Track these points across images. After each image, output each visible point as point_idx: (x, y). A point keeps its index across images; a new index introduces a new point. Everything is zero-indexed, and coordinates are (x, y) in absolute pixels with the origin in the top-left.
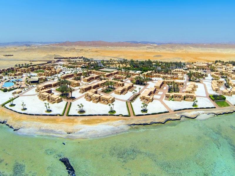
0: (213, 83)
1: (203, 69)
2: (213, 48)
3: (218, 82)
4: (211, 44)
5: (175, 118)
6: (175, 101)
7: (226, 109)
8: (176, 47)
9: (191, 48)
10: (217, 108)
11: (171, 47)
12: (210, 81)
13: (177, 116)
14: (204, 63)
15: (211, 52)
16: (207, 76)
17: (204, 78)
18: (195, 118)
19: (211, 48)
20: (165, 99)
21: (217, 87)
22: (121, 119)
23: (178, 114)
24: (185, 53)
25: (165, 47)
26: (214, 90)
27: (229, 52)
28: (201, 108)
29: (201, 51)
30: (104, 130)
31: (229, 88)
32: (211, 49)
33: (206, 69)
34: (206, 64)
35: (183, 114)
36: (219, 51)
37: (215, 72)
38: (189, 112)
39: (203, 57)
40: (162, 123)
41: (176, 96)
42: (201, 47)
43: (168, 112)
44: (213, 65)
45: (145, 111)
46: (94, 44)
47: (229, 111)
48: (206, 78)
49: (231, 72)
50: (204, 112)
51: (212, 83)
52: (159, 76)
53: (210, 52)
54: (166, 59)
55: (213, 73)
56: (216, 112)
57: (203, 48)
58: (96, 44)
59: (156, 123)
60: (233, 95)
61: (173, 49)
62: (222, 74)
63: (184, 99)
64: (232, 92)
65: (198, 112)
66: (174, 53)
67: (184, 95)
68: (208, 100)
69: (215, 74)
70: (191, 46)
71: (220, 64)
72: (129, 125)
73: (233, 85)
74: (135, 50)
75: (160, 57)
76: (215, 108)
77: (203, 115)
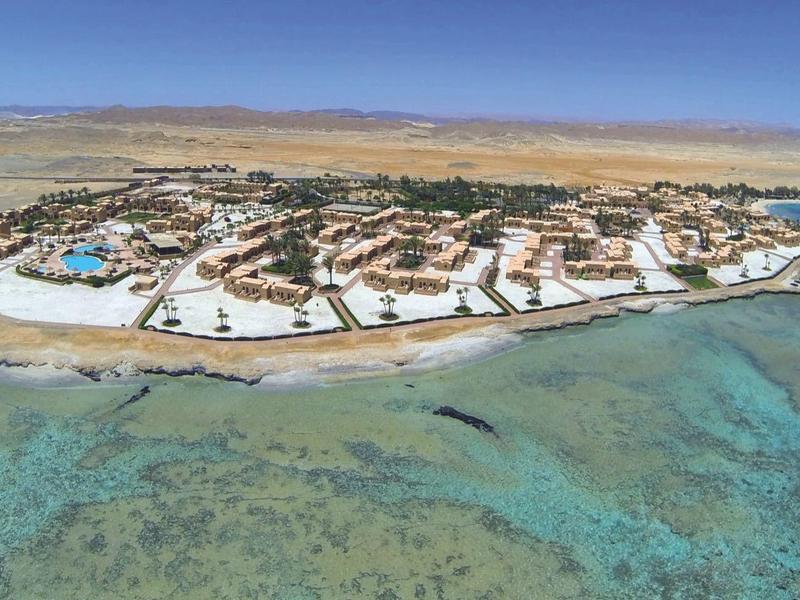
0: (667, 238)
1: (628, 206)
2: (631, 140)
3: (679, 236)
4: (620, 126)
5: (609, 312)
6: (590, 281)
7: (712, 294)
8: (509, 135)
9: (557, 137)
10: (692, 292)
11: (491, 136)
12: (657, 236)
13: (611, 309)
14: (626, 189)
15: (628, 153)
16: (646, 224)
17: (640, 229)
18: (650, 311)
19: (624, 140)
20: (567, 277)
21: (683, 249)
22: (495, 322)
23: (611, 304)
24: (542, 155)
25: (468, 134)
26: (674, 256)
27: (686, 154)
28: (656, 293)
29: (593, 151)
30: (471, 348)
31: (710, 250)
32: (623, 142)
33: (634, 206)
34: (632, 191)
35: (620, 305)
36: (652, 151)
37: (665, 214)
38: (632, 300)
39: (609, 171)
40: (584, 324)
41: (590, 269)
42: (590, 137)
43: (588, 302)
44: (652, 195)
45: (534, 302)
46: (212, 118)
47: (718, 297)
48: (644, 229)
49: (706, 213)
50: (664, 300)
51: (665, 240)
52: (518, 225)
53: (622, 152)
54: (499, 176)
55: (661, 216)
56: (691, 300)
57: (595, 140)
58: (220, 118)
59: (572, 325)
60: (722, 267)
61: (499, 141)
62: (685, 216)
63: (612, 276)
64: (718, 257)
65: (651, 300)
66: (507, 156)
67: (610, 265)
68: (666, 275)
69: (667, 217)
70: (555, 133)
71: (671, 192)
72: (518, 333)
73: (718, 243)
74: (370, 143)
75: (471, 167)
76: (686, 291)
77: (664, 306)
